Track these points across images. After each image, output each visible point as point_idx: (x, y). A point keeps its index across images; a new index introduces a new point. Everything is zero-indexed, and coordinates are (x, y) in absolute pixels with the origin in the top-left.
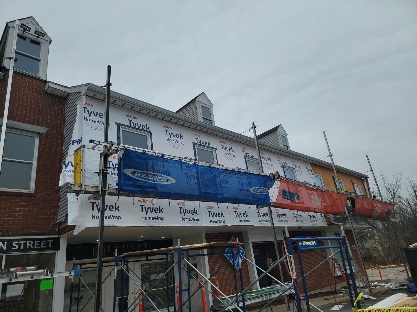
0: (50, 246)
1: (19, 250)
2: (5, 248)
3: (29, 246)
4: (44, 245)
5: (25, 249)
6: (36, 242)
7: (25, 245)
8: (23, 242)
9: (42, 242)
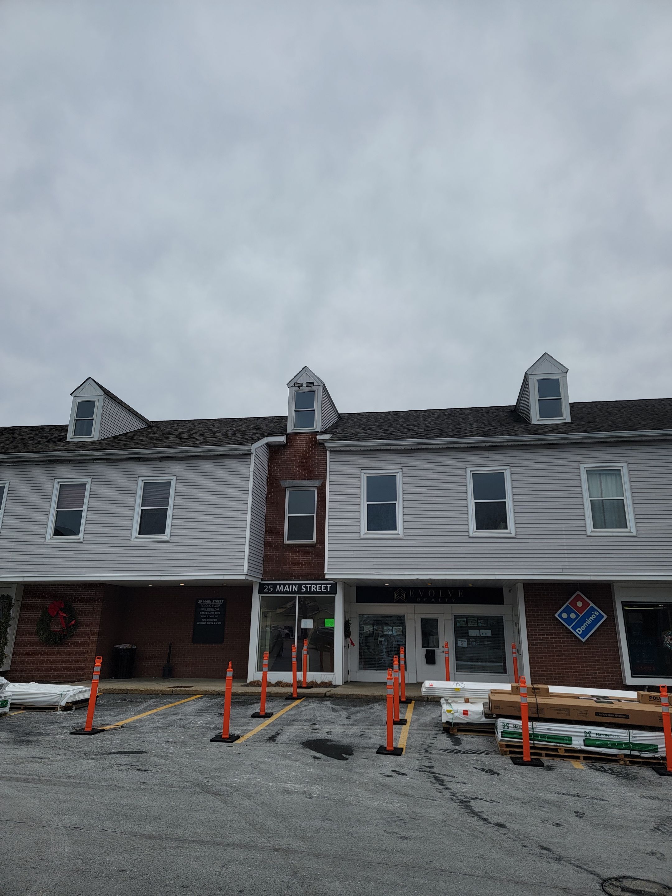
0: (329, 590)
1: (306, 592)
2: (297, 590)
3: (313, 590)
4: (324, 589)
5: (310, 592)
6: (318, 586)
7: (310, 588)
8: (309, 586)
9: (323, 586)
